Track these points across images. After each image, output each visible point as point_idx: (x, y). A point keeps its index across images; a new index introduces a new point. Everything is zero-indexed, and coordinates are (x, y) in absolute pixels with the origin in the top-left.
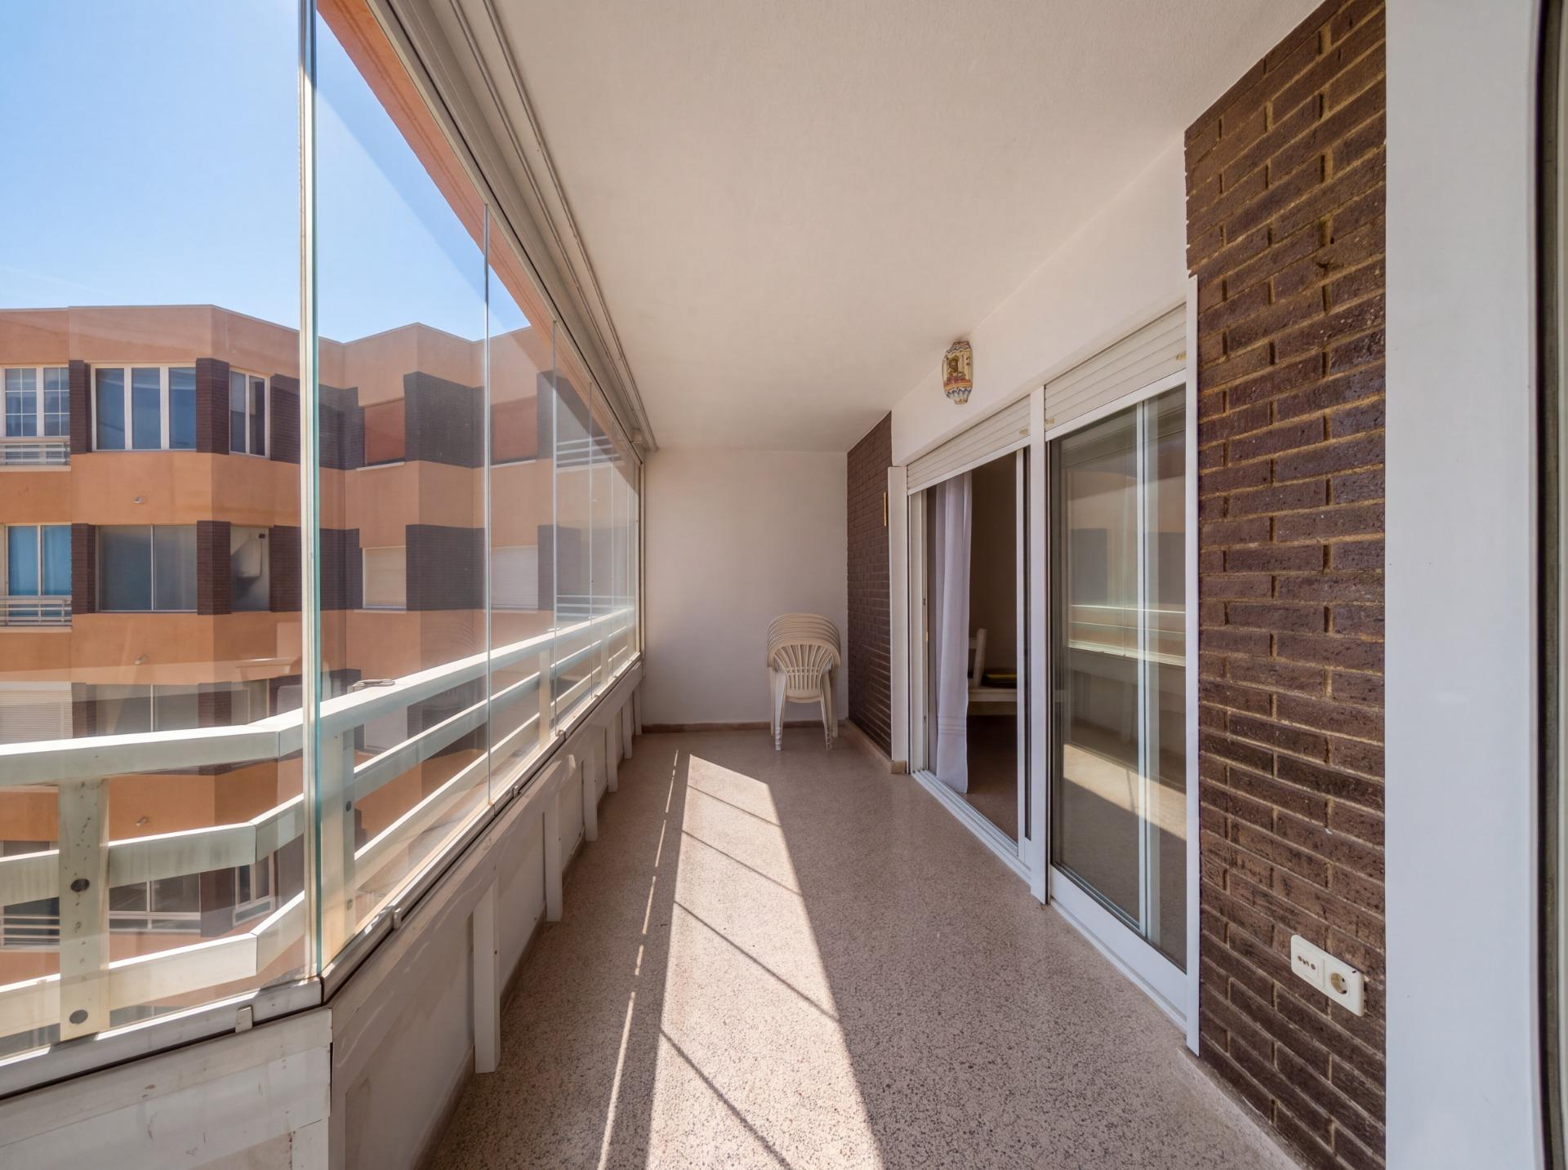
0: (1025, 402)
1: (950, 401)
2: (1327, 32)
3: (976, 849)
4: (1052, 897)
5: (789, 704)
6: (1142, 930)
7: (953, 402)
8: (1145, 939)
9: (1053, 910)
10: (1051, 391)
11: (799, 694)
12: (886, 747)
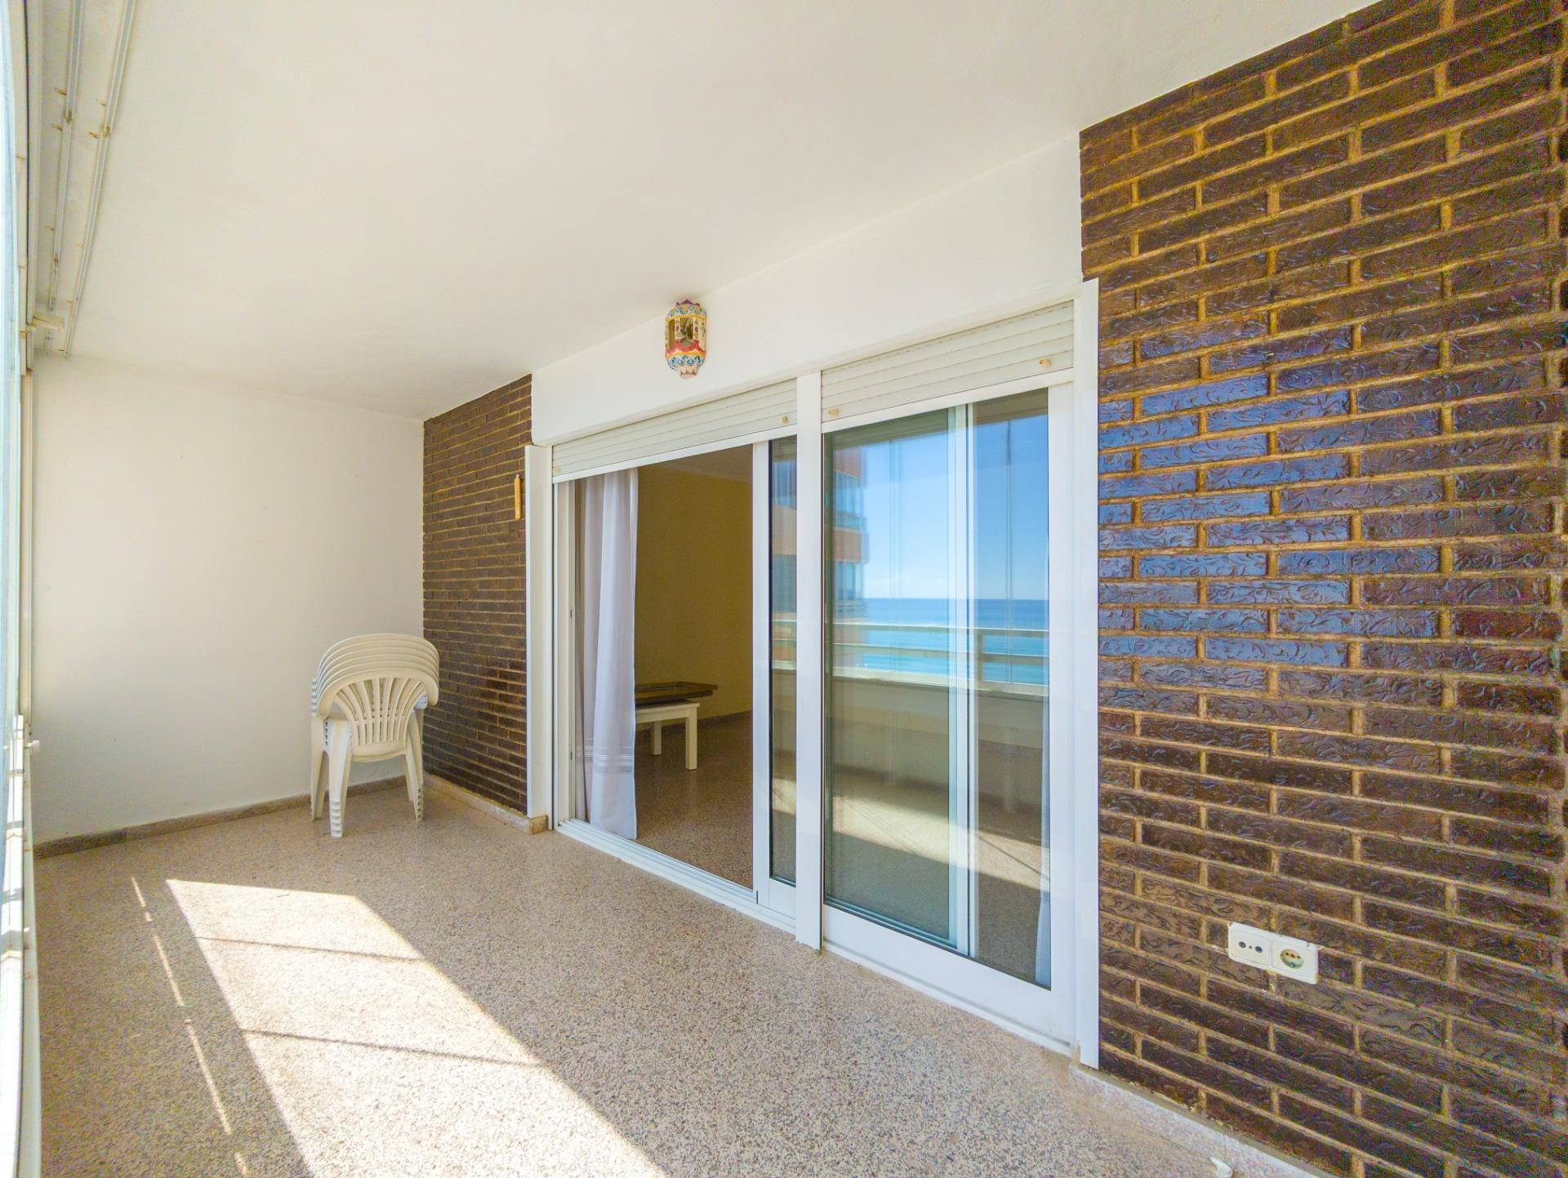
0: (789, 386)
1: (675, 374)
2: (1271, 78)
3: (695, 908)
4: (825, 940)
5: (355, 765)
6: (962, 946)
7: (678, 374)
8: (968, 956)
9: (835, 957)
10: (827, 379)
11: (372, 749)
12: (519, 804)
